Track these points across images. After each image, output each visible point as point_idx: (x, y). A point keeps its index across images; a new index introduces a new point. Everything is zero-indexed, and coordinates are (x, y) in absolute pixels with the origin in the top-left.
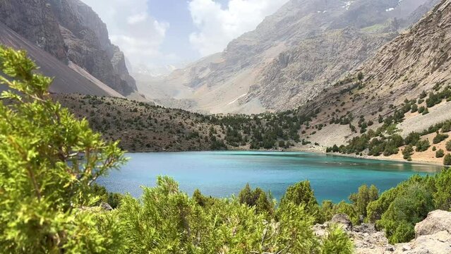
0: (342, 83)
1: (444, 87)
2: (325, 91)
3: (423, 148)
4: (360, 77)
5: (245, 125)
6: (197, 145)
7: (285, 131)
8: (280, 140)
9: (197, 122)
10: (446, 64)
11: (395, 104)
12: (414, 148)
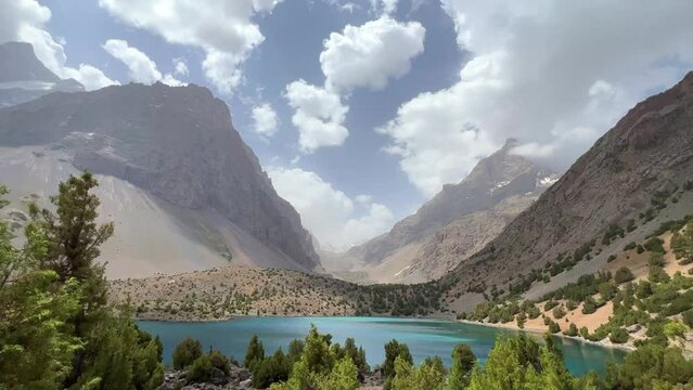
0: (476, 255)
1: (565, 257)
2: (463, 262)
3: (534, 316)
4: (493, 250)
5: (391, 293)
6: (342, 311)
7: (426, 299)
8: (421, 307)
9: (349, 290)
10: (566, 236)
11: (524, 273)
12: (527, 315)
